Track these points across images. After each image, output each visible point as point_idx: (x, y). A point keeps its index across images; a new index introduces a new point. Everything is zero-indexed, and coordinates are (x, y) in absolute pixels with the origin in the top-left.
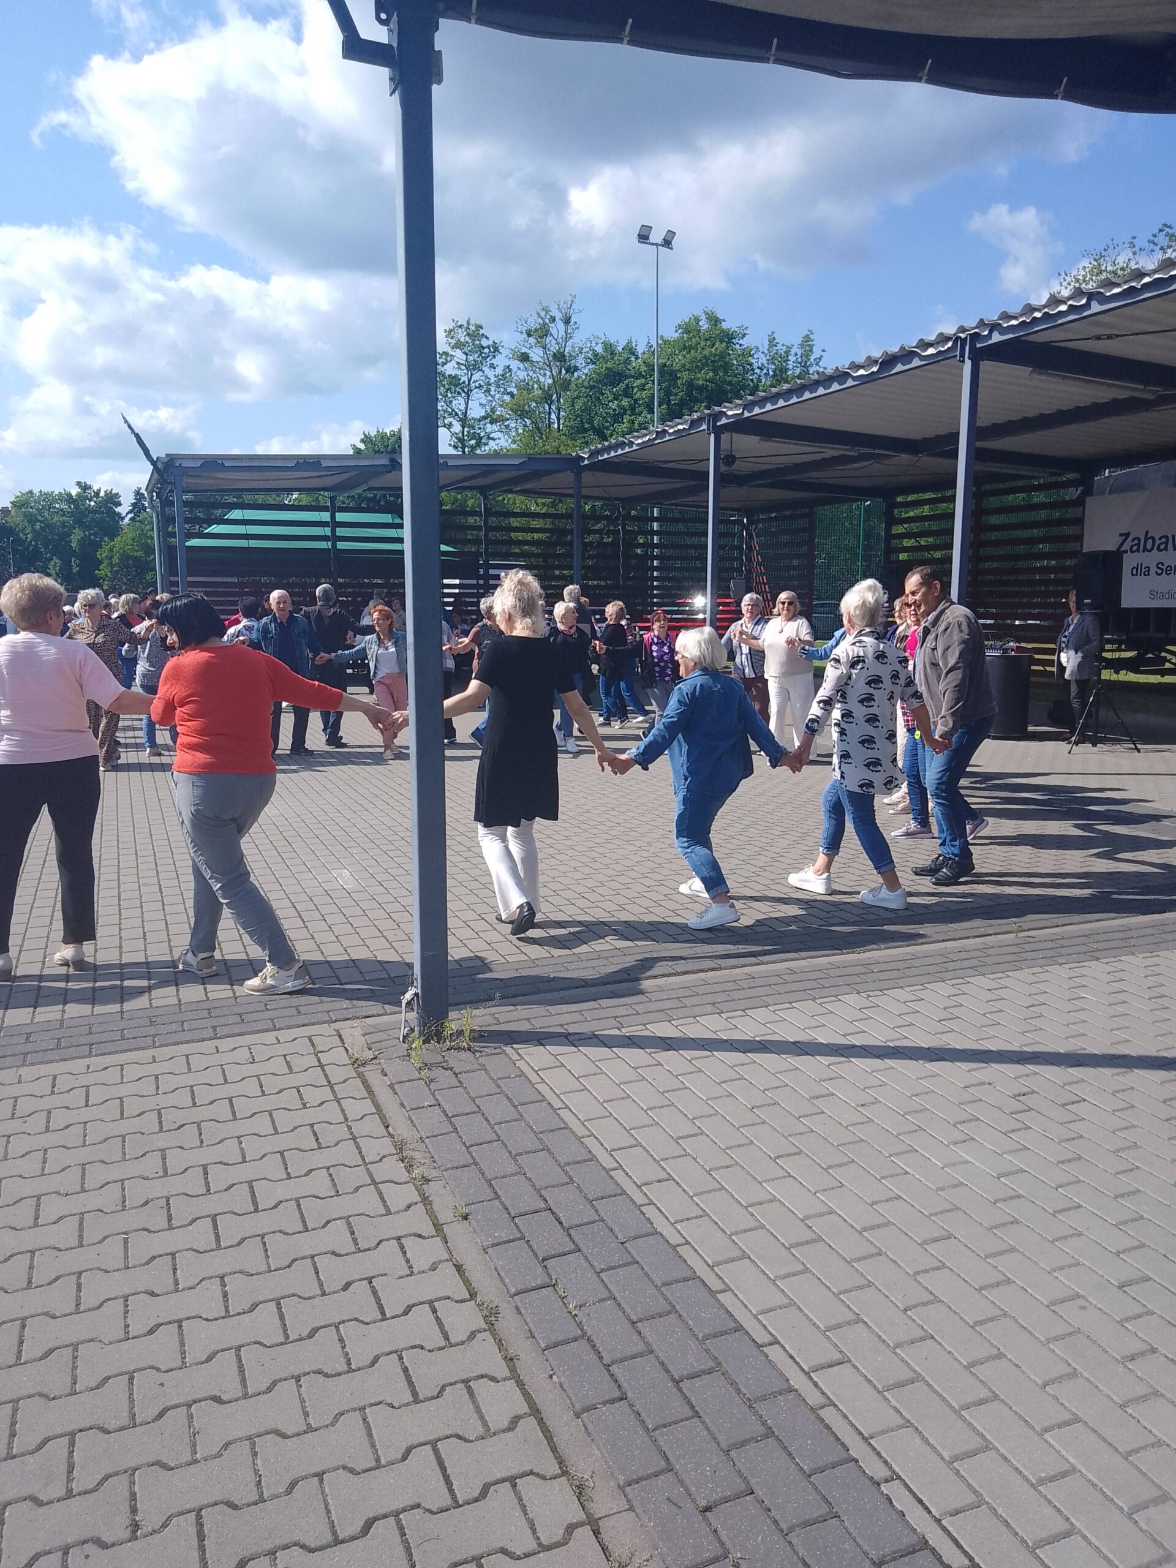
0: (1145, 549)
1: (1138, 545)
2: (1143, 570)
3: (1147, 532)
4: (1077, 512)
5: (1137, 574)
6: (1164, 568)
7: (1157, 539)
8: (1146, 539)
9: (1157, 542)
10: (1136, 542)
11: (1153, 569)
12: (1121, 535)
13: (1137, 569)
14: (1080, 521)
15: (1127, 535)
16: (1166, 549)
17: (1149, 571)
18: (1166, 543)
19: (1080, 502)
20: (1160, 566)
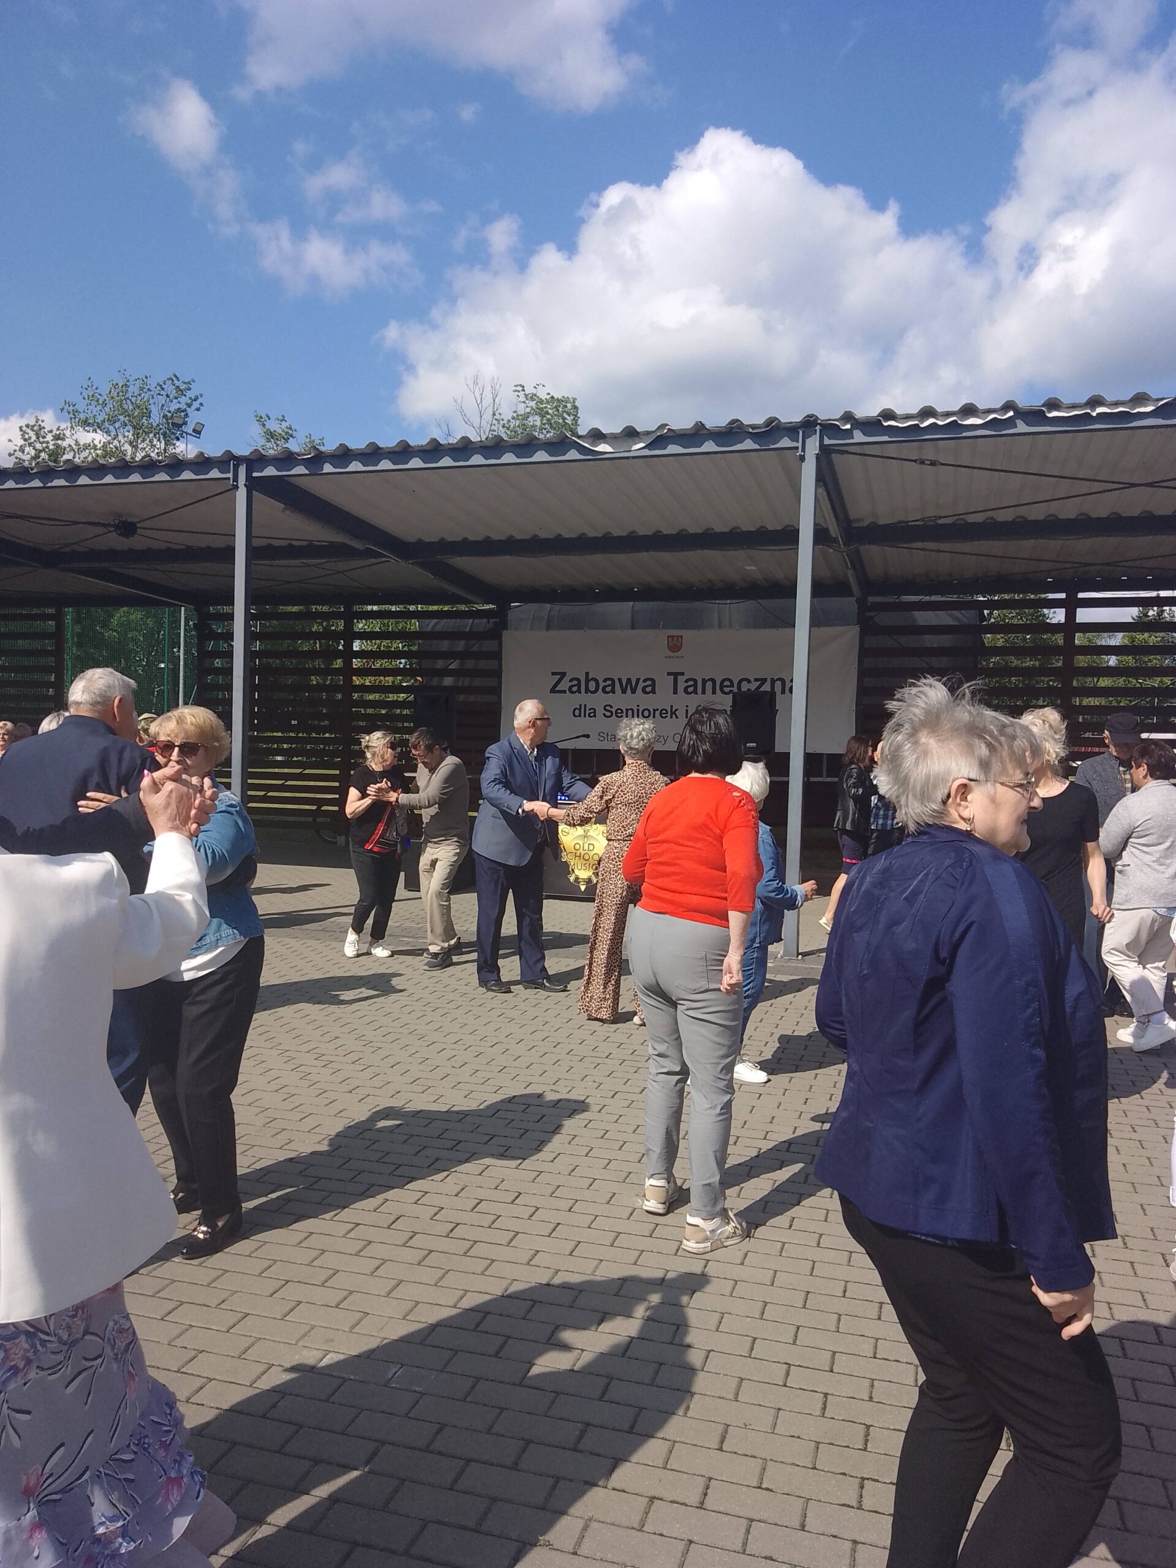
0: (587, 690)
1: (579, 685)
2: (588, 712)
3: (587, 674)
4: (489, 645)
5: (580, 716)
6: (613, 710)
7: (601, 682)
8: (587, 681)
9: (602, 684)
10: (575, 682)
11: (600, 712)
12: (553, 674)
13: (580, 710)
14: (497, 655)
15: (563, 675)
16: (613, 691)
17: (595, 712)
18: (613, 685)
19: (495, 634)
20: (608, 708)
